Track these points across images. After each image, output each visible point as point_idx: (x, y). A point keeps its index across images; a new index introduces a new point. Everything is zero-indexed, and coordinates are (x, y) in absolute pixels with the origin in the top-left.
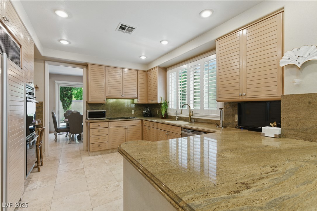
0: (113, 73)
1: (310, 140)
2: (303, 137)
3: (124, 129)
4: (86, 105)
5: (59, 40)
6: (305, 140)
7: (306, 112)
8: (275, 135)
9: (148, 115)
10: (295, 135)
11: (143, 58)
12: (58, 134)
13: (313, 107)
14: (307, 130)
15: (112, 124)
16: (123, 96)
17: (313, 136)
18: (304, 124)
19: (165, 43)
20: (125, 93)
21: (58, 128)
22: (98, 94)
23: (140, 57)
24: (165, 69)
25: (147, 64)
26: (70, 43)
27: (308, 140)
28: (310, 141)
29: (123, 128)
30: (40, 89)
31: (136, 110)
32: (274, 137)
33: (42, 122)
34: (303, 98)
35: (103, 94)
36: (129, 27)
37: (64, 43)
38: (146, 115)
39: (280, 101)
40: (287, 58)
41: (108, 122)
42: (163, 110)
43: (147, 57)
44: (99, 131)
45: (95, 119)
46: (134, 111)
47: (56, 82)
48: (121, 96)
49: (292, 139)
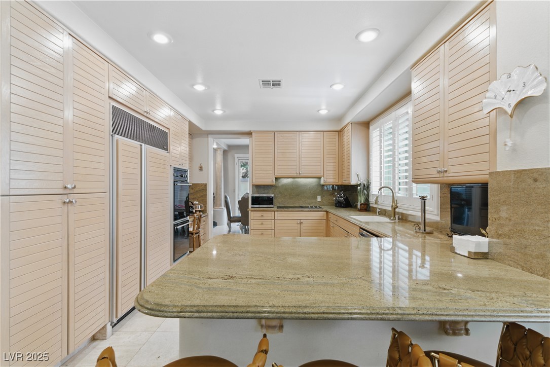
0: (285, 140)
1: (531, 270)
2: (520, 263)
3: (297, 224)
4: (252, 187)
5: (213, 111)
6: (523, 270)
7: (525, 208)
8: (469, 252)
9: (342, 203)
10: (509, 257)
11: (324, 112)
12: (232, 224)
13: (535, 199)
14: (526, 248)
15: (279, 215)
16: (299, 173)
17: (535, 261)
18: (521, 235)
19: (338, 87)
20: (302, 170)
21: (231, 216)
22: (264, 172)
23: (318, 111)
24: (366, 125)
25: (339, 119)
26: (225, 112)
27: (528, 271)
28: (531, 273)
29: (296, 222)
30: (204, 169)
31: (324, 196)
32: (467, 255)
33: (205, 207)
34: (521, 180)
35: (271, 172)
36: (273, 81)
37: (219, 112)
38: (339, 205)
39: (488, 183)
40: (493, 96)
41: (275, 211)
42: (360, 197)
43: (329, 111)
44: (262, 224)
45: (261, 206)
46: (321, 197)
47: (236, 155)
48: (297, 173)
49: (504, 265)
